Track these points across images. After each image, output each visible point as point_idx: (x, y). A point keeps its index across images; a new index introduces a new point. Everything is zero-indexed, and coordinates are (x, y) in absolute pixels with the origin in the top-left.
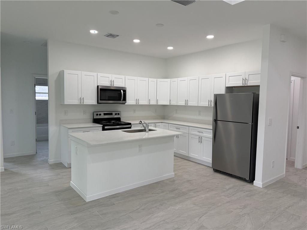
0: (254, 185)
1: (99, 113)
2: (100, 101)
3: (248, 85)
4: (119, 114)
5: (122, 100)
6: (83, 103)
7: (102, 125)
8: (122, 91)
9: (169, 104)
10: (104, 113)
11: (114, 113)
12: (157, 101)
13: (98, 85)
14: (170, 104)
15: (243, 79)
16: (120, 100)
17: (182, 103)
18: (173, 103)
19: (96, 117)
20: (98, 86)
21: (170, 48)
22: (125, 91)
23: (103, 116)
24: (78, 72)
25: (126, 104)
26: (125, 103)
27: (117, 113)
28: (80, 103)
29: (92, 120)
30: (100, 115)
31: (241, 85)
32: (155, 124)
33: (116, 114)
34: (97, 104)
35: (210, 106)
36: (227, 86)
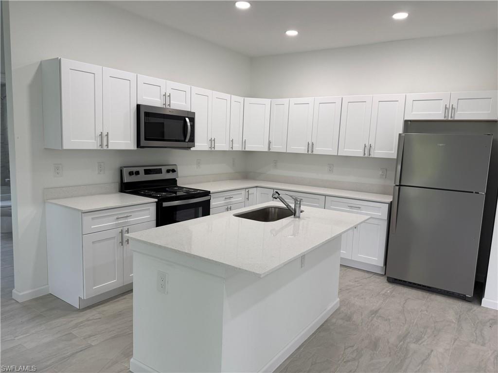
0: (482, 305)
1: (134, 170)
2: (143, 142)
3: (456, 118)
4: (174, 171)
5: (187, 140)
6: (107, 145)
7: (156, 200)
8: (187, 120)
9: (266, 150)
10: (145, 170)
11: (164, 169)
12: (244, 143)
13: (138, 103)
14: (269, 148)
15: (446, 108)
16: (184, 141)
17: (302, 149)
18: (276, 148)
19: (127, 179)
20: (138, 106)
21: (292, 33)
22: (192, 120)
23: (143, 177)
24: (96, 68)
25: (192, 149)
26: (190, 148)
27: (170, 168)
28: (101, 145)
29: (117, 186)
30: (137, 173)
31: (442, 118)
32: (247, 190)
33: (168, 171)
34: (136, 148)
35: (367, 155)
36: (407, 118)
